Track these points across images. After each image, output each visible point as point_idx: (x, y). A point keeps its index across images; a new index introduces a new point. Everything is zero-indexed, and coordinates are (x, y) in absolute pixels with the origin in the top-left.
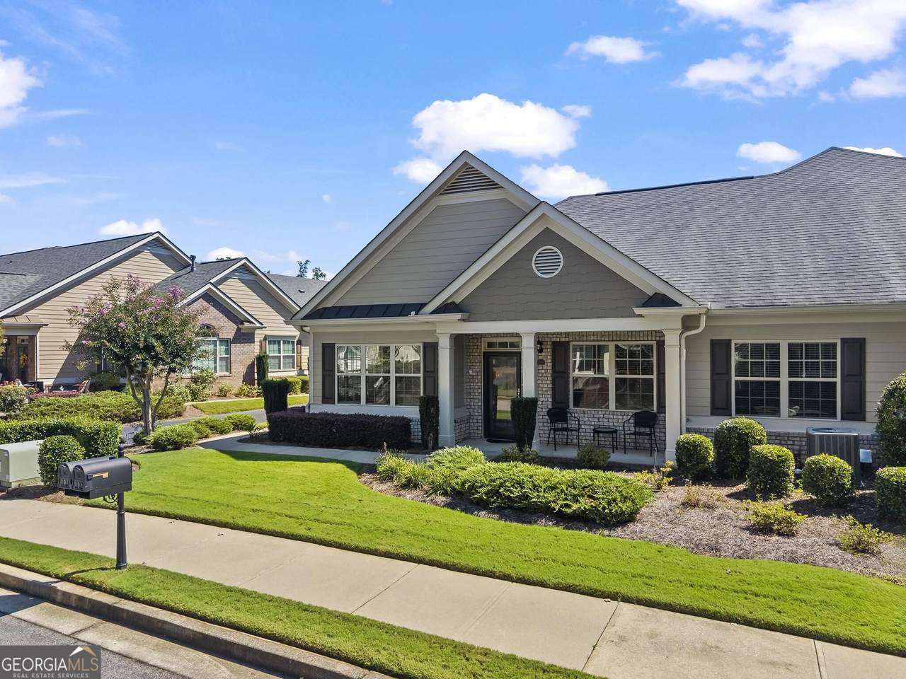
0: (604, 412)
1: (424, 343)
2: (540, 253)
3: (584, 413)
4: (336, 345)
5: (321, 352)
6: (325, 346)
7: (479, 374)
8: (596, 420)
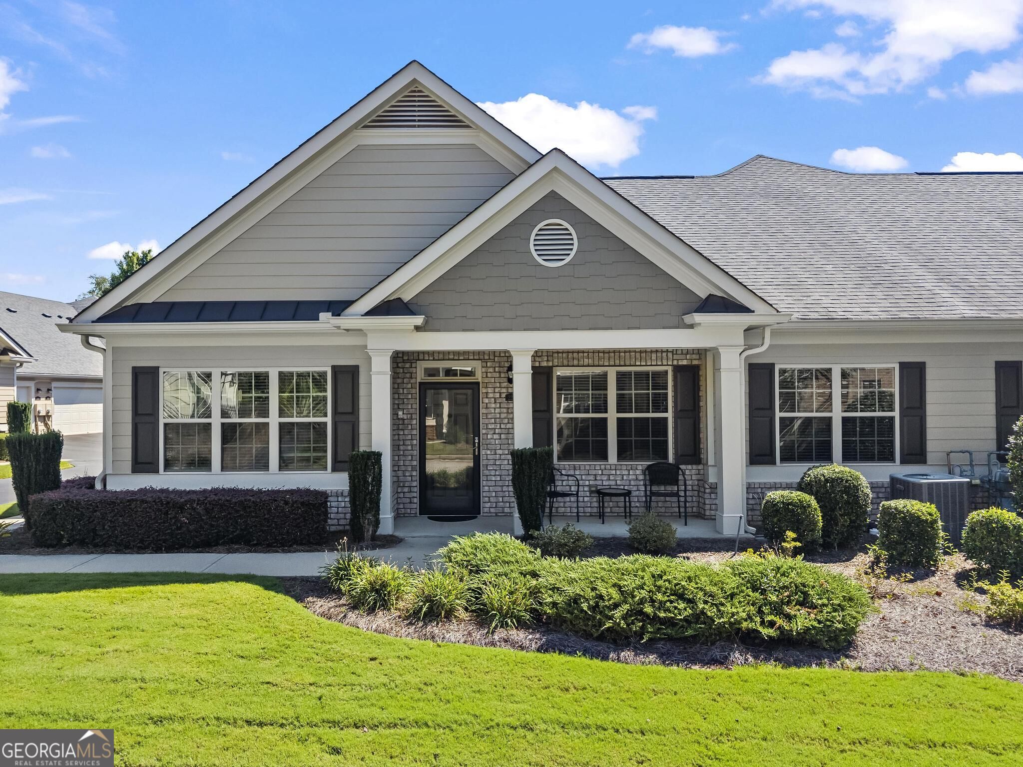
0: (603, 467)
1: (334, 368)
2: (540, 230)
3: (575, 469)
4: (161, 371)
5: (130, 383)
6: (137, 372)
7: (414, 416)
8: (592, 478)
